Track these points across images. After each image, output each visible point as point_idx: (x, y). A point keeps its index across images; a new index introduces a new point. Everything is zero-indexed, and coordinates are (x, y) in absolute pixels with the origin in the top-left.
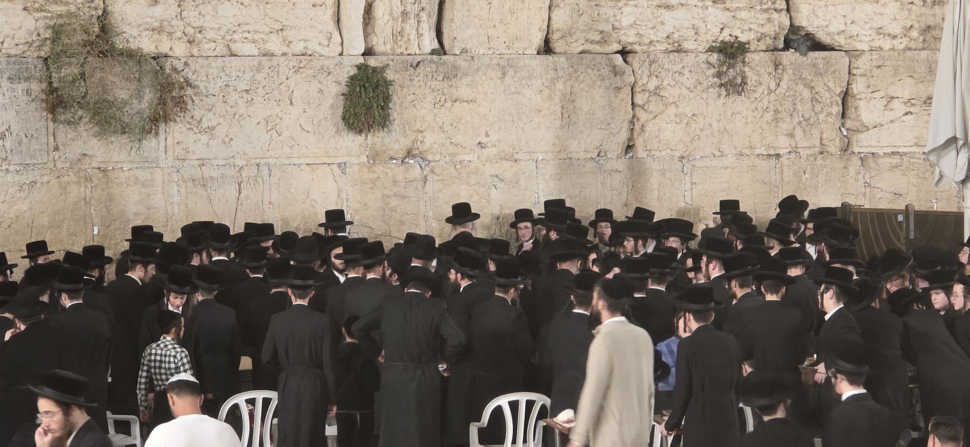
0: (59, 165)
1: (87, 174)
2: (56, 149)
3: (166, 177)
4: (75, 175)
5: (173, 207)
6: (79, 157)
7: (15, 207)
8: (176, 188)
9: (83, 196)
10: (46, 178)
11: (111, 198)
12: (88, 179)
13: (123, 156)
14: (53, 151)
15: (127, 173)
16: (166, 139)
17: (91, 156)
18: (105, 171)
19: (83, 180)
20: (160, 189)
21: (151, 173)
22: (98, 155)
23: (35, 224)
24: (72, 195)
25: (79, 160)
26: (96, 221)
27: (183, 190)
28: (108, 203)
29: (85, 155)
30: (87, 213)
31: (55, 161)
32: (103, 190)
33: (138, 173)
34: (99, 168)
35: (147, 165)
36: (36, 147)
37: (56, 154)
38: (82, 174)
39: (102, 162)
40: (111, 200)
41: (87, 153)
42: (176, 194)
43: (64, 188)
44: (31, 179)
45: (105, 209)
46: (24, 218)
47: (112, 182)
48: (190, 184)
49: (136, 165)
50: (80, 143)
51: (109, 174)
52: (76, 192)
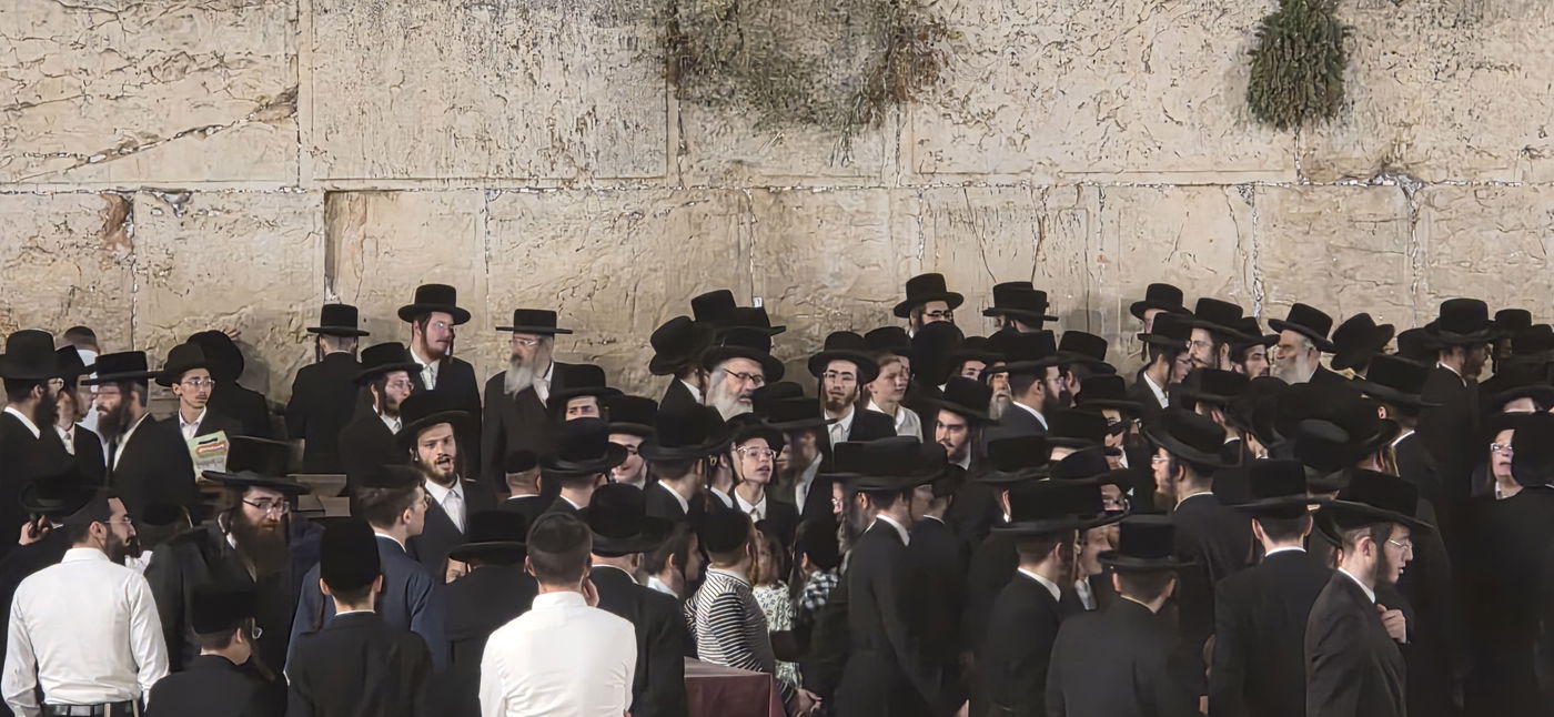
0: (689, 180)
1: (743, 199)
2: (684, 150)
3: (897, 206)
4: (720, 200)
5: (909, 264)
6: (728, 166)
7: (603, 259)
8: (915, 227)
9: (734, 240)
10: (662, 206)
11: (788, 245)
12: (745, 208)
13: (814, 166)
14: (679, 155)
15: (820, 197)
16: (898, 135)
17: (750, 165)
18: (778, 193)
19: (734, 210)
20: (885, 228)
21: (866, 199)
22: (764, 164)
23: (639, 293)
24: (712, 238)
25: (728, 172)
26: (757, 286)
27: (929, 232)
28: (782, 255)
29: (740, 162)
30: (742, 270)
31: (680, 173)
32: (772, 229)
33: (843, 199)
34: (768, 188)
35: (860, 183)
36: (646, 147)
37: (684, 161)
38: (734, 198)
39: (772, 177)
40: (788, 250)
41: (744, 158)
42: (915, 238)
43: (697, 226)
44: (634, 206)
45: (775, 266)
46: (619, 279)
47: (791, 213)
48: (943, 220)
49: (839, 184)
50: (730, 139)
51: (784, 199)
52: (721, 232)
